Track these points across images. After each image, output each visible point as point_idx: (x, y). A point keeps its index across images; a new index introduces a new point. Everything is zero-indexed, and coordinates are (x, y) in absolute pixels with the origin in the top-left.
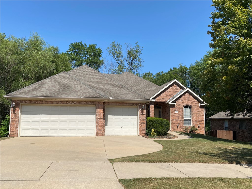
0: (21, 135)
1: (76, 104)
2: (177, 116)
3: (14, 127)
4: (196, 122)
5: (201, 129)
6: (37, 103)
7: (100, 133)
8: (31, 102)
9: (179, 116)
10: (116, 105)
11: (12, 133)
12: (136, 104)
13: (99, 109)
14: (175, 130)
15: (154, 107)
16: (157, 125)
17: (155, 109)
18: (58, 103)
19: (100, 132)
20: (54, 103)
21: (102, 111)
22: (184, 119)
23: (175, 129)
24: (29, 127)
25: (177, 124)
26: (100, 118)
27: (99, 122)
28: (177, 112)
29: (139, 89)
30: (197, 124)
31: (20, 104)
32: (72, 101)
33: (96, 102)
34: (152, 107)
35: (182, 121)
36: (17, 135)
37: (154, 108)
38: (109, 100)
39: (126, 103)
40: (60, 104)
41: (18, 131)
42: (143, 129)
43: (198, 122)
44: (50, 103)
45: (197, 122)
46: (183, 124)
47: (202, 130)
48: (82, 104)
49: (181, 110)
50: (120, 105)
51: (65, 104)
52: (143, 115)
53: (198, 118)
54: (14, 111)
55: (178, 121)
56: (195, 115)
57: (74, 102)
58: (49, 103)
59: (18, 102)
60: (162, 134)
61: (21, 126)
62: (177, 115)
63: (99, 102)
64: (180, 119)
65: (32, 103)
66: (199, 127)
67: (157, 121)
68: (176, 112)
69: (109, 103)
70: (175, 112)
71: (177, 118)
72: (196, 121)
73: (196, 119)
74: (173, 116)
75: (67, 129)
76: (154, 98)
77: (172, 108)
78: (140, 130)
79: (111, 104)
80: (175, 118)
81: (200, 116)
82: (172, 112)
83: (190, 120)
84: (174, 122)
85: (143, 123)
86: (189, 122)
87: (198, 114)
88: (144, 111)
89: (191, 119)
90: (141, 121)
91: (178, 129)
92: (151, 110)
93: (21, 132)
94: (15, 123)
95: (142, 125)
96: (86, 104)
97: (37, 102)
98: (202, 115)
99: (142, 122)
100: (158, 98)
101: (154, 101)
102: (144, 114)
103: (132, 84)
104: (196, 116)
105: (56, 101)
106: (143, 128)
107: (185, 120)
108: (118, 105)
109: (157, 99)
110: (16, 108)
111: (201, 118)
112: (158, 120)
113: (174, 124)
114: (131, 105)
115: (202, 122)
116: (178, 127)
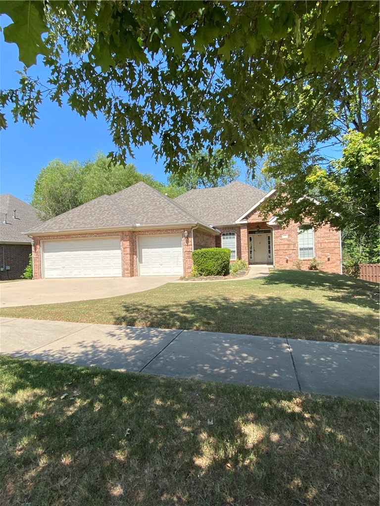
0: (46, 277)
3: (36, 268)
4: (323, 252)
5: (333, 263)
8: (50, 238)
9: (288, 243)
10: (150, 234)
11: (36, 275)
12: (177, 230)
13: (124, 241)
14: (283, 266)
18: (77, 237)
19: (126, 272)
21: (127, 244)
22: (300, 246)
24: (53, 267)
25: (285, 255)
26: (125, 253)
27: (125, 259)
28: (286, 237)
30: (325, 254)
31: (40, 241)
33: (119, 231)
34: (244, 232)
35: (294, 251)
36: (41, 276)
38: (135, 228)
39: (163, 230)
40: (79, 237)
41: (41, 272)
43: (328, 251)
45: (326, 251)
46: (297, 256)
47: (334, 265)
49: (293, 232)
50: (155, 234)
52: (188, 245)
53: (326, 244)
54: (35, 249)
55: (287, 251)
56: (321, 240)
58: (67, 238)
59: (38, 239)
61: (45, 267)
62: (286, 242)
63: (123, 232)
64: (292, 247)
66: (329, 260)
68: (283, 237)
70: (281, 237)
71: (286, 246)
72: (323, 249)
73: (322, 245)
74: (278, 244)
76: (246, 218)
77: (276, 231)
80: (282, 247)
81: (331, 241)
82: (277, 237)
84: (281, 253)
86: (311, 251)
87: (327, 237)
88: (190, 239)
89: (313, 246)
90: (186, 255)
91: (288, 264)
93: (44, 273)
94: (37, 264)
95: (187, 261)
96: (109, 235)
97: (55, 237)
98: (334, 238)
99: (187, 257)
100: (253, 217)
101: (246, 222)
104: (323, 240)
106: (189, 266)
107: (301, 249)
109: (251, 218)
110: (37, 246)
111: (332, 244)
113: (281, 257)
114: (170, 232)
115: (336, 251)
116: (287, 261)
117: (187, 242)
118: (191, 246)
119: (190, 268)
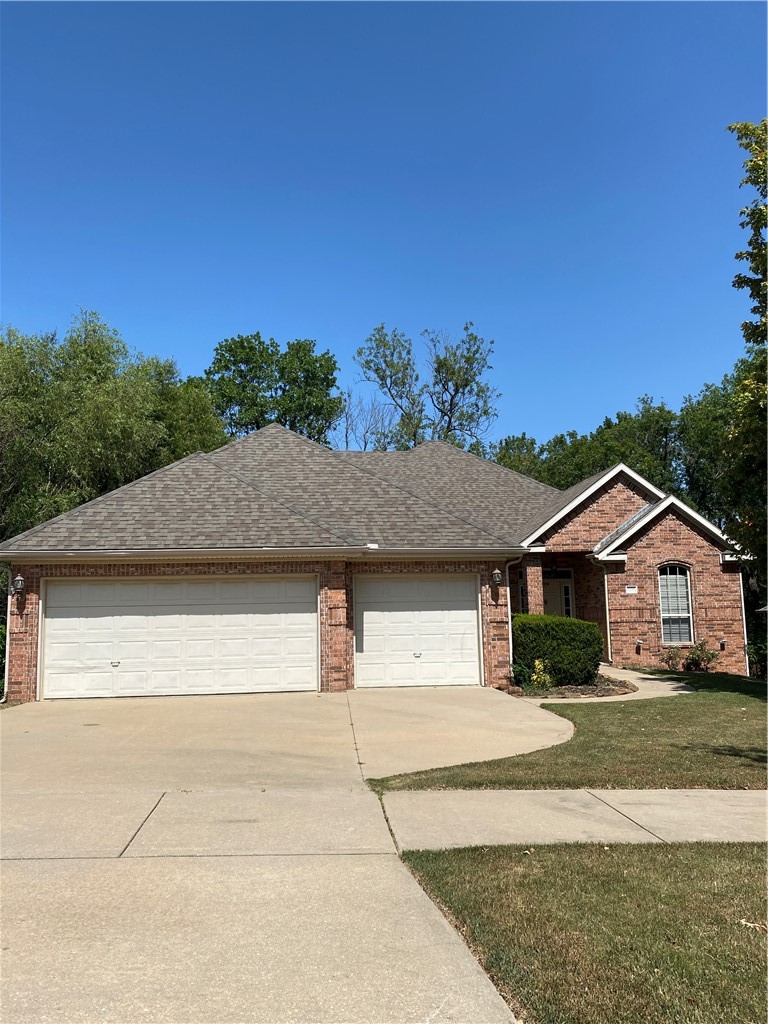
0: (47, 694)
1: (244, 572)
2: (632, 605)
3: (20, 666)
4: (710, 628)
5: (731, 654)
6: (102, 575)
7: (335, 680)
8: (81, 572)
9: (640, 605)
10: (393, 572)
11: (16, 688)
12: (470, 564)
13: (330, 589)
14: (629, 661)
15: (540, 573)
16: (555, 644)
17: (546, 581)
18: (178, 573)
19: (335, 676)
20: (164, 574)
21: (340, 596)
22: (664, 615)
23: (628, 659)
24: (76, 664)
25: (633, 636)
26: (333, 622)
27: (331, 639)
28: (635, 591)
29: (483, 505)
30: (715, 634)
31: (42, 580)
32: (230, 564)
33: (317, 562)
34: (534, 575)
35: (653, 625)
36: (32, 694)
37: (541, 579)
38: (364, 553)
39: (432, 563)
40: (186, 573)
41: (36, 679)
42: (499, 662)
43: (720, 627)
44: (150, 574)
45: (716, 627)
46: (659, 638)
47: (733, 659)
48: (266, 572)
49: (649, 582)
50: (409, 572)
51: (205, 573)
52: (497, 605)
53: (716, 611)
54: (21, 606)
55: (637, 626)
56: (706, 601)
57: (236, 568)
58: (146, 574)
59: (32, 573)
60: (576, 680)
61: (48, 661)
62: (634, 603)
63: (328, 564)
64: (647, 616)
65: (84, 575)
66: (723, 647)
67: (553, 629)
68: (629, 591)
69: (366, 563)
70: (625, 591)
71: (635, 614)
72: (710, 623)
73: (709, 614)
74: (618, 607)
75: (212, 667)
76: (542, 540)
77: (612, 576)
78: (488, 667)
79: (372, 568)
80: (626, 614)
81: (725, 603)
82: (614, 591)
83: (686, 621)
84: (624, 629)
85: (499, 639)
86: (686, 626)
87: (717, 595)
88: (501, 590)
89: (691, 615)
90: (493, 632)
91: (640, 658)
92: (529, 587)
93: (45, 683)
94: (26, 651)
95: (494, 647)
96: (283, 571)
98: (731, 598)
99: (495, 635)
100: (556, 538)
101: (542, 549)
102: (500, 602)
103: (453, 489)
104: (710, 602)
105: (173, 566)
106: (500, 659)
107: (666, 621)
108: (401, 571)
109: (552, 541)
110: (28, 596)
111: (728, 610)
112: (557, 626)
113: (624, 638)
114: (452, 568)
115: (736, 627)
116: (638, 651)
117: (495, 596)
118: (504, 609)
119: (501, 665)
